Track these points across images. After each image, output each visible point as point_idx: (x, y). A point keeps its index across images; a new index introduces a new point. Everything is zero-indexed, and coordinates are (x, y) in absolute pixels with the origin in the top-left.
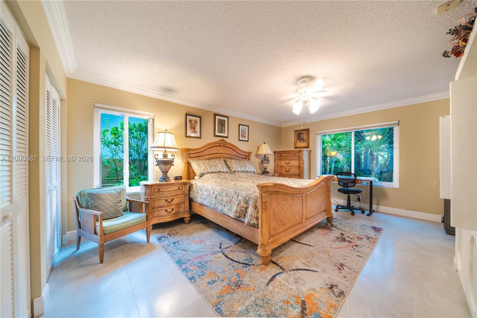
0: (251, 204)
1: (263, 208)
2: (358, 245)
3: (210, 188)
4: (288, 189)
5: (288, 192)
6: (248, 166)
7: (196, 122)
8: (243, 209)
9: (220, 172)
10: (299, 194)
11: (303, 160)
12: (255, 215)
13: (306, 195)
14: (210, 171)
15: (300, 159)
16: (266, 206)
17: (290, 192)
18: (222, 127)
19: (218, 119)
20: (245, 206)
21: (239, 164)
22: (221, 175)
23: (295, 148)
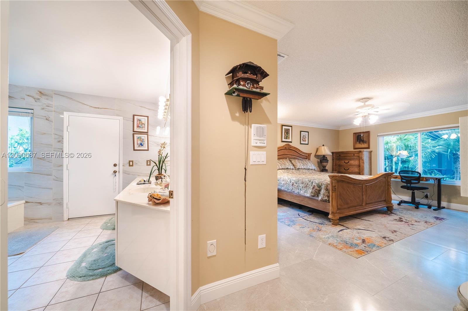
0: (323, 188)
1: (333, 190)
2: (414, 224)
3: (287, 179)
4: (351, 180)
5: (351, 182)
6: (309, 165)
8: (317, 191)
9: (288, 169)
10: (360, 184)
11: (363, 160)
12: (327, 194)
13: (366, 186)
14: (281, 168)
15: (360, 158)
16: (335, 188)
17: (352, 182)
18: (287, 135)
19: (285, 129)
20: (318, 189)
21: (302, 163)
22: (289, 171)
23: (354, 149)
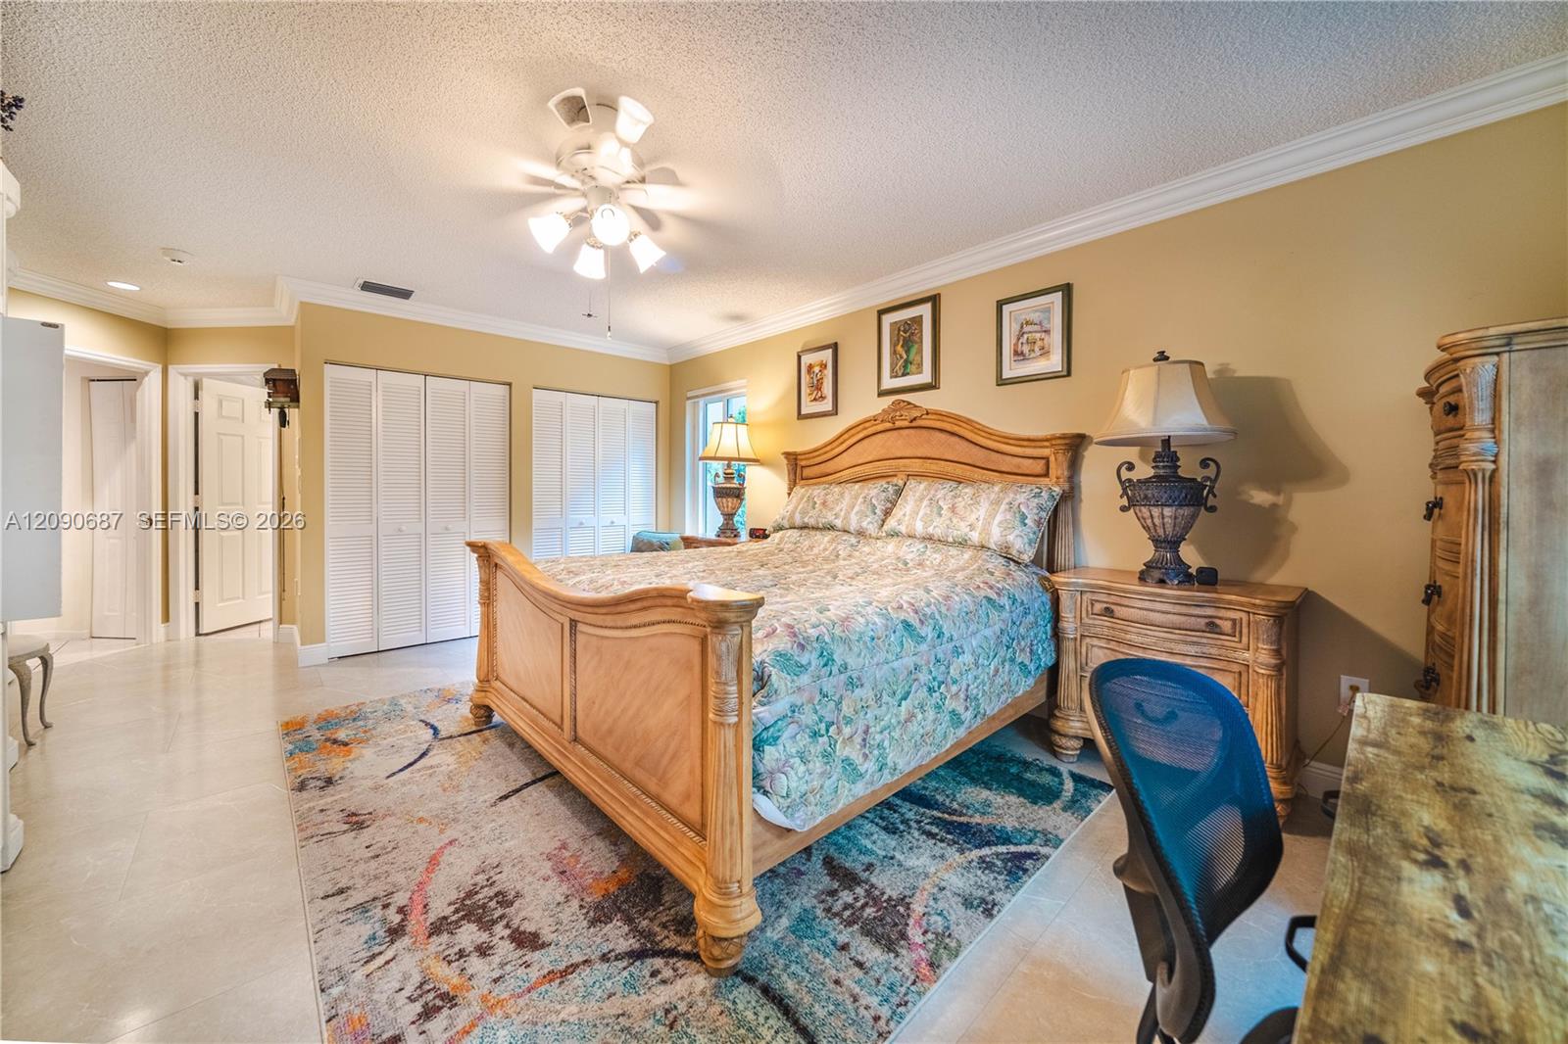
2: (392, 942)
7: (824, 366)
14: (799, 519)
18: (908, 351)
19: (891, 324)
